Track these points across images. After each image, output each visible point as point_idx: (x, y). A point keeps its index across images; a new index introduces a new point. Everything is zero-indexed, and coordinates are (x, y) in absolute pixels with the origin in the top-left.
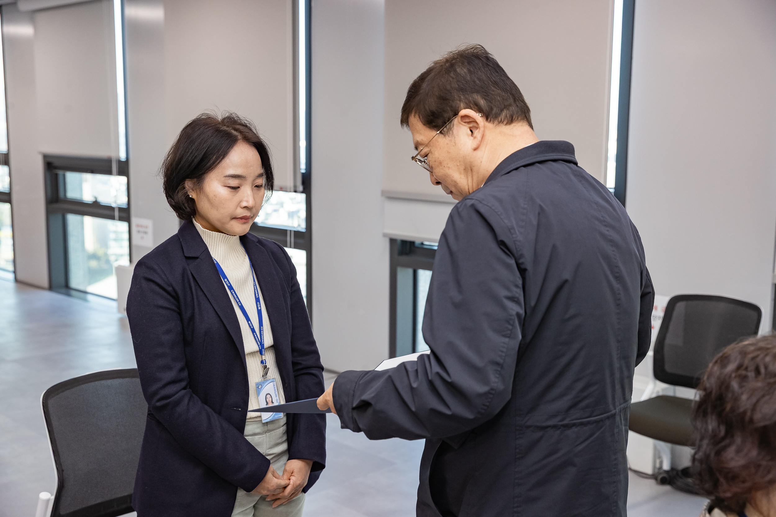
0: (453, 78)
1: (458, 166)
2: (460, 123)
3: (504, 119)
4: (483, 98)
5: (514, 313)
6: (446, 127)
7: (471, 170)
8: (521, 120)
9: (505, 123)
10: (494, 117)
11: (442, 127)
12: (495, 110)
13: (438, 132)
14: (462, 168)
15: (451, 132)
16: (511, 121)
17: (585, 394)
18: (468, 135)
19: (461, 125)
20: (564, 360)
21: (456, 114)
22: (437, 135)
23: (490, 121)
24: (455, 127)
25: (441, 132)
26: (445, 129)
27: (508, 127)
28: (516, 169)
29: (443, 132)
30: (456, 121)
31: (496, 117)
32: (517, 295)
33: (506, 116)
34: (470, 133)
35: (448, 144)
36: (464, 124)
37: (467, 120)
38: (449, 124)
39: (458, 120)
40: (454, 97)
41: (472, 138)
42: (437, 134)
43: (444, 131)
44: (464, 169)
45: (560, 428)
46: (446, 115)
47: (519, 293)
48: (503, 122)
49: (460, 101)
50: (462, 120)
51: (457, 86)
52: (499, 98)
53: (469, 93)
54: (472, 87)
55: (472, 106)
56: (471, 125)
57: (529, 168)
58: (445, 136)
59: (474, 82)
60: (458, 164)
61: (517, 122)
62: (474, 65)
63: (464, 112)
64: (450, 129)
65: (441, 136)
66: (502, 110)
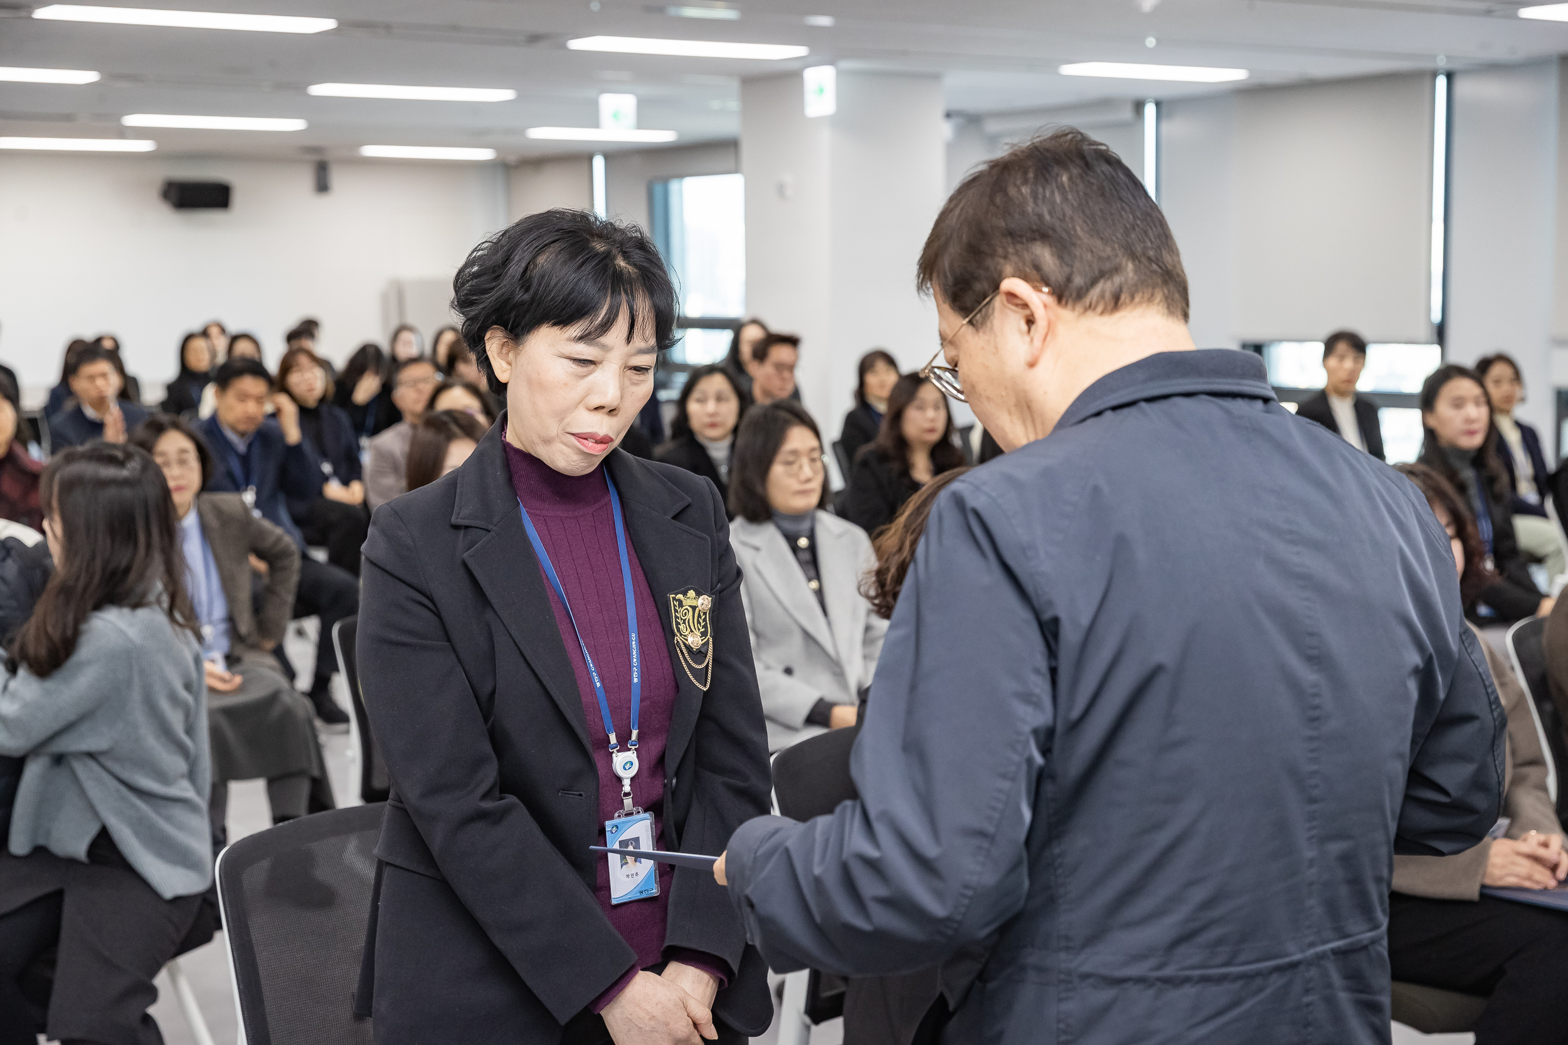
0: (998, 207)
1: (1002, 396)
2: (1006, 306)
3: (1097, 303)
4: (1053, 255)
5: (1027, 729)
6: (980, 311)
7: (1029, 407)
8: (1140, 303)
9: (1100, 309)
10: (1074, 295)
11: (973, 311)
12: (1078, 281)
13: (965, 322)
14: (1012, 401)
15: (989, 324)
16: (1116, 303)
17: (1216, 913)
18: (1020, 332)
19: (1009, 312)
20: (1162, 839)
21: (996, 287)
22: (964, 328)
23: (1066, 303)
24: (997, 313)
25: (970, 322)
26: (979, 316)
27: (1106, 319)
28: (1098, 414)
29: (974, 322)
30: (999, 301)
31: (1080, 295)
32: (1037, 691)
33: (1102, 296)
34: (1024, 327)
35: (983, 348)
36: (1013, 308)
37: (1018, 302)
38: (987, 307)
39: (1002, 302)
40: (995, 250)
41: (1027, 339)
42: (963, 325)
43: (977, 321)
44: (1016, 405)
45: (1151, 985)
46: (978, 286)
47: (1041, 687)
48: (1095, 309)
49: (1005, 257)
50: (1008, 301)
51: (1003, 224)
52: (1089, 256)
53: (1024, 241)
54: (1035, 227)
55: (1028, 270)
56: (1027, 312)
57: (1125, 411)
58: (977, 330)
59: (1040, 216)
60: (1004, 394)
61: (1129, 308)
62: (1046, 180)
63: (1012, 284)
64: (986, 318)
65: (970, 329)
66: (1094, 282)
